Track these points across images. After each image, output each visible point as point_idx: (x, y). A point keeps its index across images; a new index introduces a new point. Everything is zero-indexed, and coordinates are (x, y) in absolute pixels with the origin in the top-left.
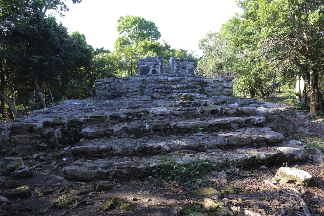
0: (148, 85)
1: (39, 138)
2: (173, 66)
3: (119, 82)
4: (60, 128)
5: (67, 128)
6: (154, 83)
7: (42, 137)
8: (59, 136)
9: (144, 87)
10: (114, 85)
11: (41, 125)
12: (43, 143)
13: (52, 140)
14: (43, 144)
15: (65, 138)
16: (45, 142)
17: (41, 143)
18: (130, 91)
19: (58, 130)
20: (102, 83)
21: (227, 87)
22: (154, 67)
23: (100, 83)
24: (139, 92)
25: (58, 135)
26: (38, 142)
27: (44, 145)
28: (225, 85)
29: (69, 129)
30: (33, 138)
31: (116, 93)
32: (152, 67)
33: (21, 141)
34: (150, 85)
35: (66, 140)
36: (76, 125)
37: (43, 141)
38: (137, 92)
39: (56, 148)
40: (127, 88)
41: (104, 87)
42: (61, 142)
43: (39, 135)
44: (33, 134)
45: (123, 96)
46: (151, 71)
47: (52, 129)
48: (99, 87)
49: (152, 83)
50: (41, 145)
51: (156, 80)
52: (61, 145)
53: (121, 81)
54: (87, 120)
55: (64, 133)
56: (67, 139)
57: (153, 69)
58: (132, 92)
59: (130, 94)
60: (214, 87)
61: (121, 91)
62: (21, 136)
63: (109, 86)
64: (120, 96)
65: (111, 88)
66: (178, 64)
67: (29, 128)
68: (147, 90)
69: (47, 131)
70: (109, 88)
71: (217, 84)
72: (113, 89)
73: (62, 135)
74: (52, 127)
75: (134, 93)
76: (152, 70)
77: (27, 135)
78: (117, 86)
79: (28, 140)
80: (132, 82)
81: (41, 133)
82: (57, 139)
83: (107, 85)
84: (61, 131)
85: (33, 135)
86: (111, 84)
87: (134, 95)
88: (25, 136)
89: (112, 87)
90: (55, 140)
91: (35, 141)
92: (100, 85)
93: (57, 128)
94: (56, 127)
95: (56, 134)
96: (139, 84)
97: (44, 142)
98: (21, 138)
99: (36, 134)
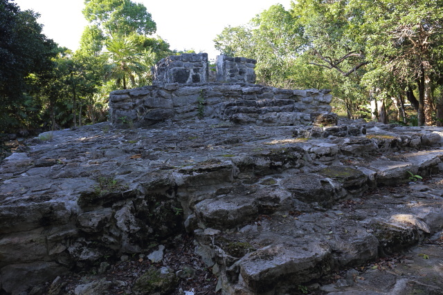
0: (210, 101)
1: (71, 238)
2: (224, 69)
3: (159, 95)
4: (129, 204)
5: (145, 202)
6: (219, 96)
7: (81, 233)
8: (132, 227)
9: (206, 104)
10: (151, 101)
11: (75, 203)
12: (85, 250)
13: (112, 240)
14: (88, 255)
15: (146, 230)
16: (91, 247)
17: (80, 252)
18: (179, 110)
19: (124, 210)
20: (128, 96)
21: (324, 103)
22: (195, 70)
23: (123, 96)
24: (197, 113)
25: (128, 223)
26: (71, 250)
27: (91, 254)
28: (321, 99)
29: (151, 204)
30: (57, 241)
31: (155, 115)
32: (192, 71)
33: (18, 254)
34: (215, 99)
35: (151, 235)
36: (163, 192)
37: (84, 244)
38: (192, 114)
39: (124, 258)
40: (175, 106)
41: (131, 104)
42: (137, 242)
43: (73, 231)
44: (55, 229)
45: (169, 121)
46: (190, 77)
47: (107, 212)
48: (121, 104)
49: (216, 96)
50: (83, 257)
51: (223, 91)
52: (136, 249)
53: (163, 93)
54: (193, 179)
55: (140, 215)
56: (150, 230)
57: (194, 74)
58: (183, 113)
59: (180, 116)
60: (308, 103)
61: (165, 111)
62: (16, 240)
63: (140, 103)
64: (163, 120)
65: (146, 107)
66: (232, 67)
67: (40, 216)
68: (210, 109)
69: (96, 217)
70: (141, 106)
71: (311, 98)
72: (149, 108)
73: (138, 224)
74: (105, 206)
75: (187, 115)
76: (193, 76)
77: (36, 235)
78: (157, 101)
79: (42, 249)
80: (184, 95)
81: (78, 225)
82: (125, 236)
83: (137, 101)
84: (132, 211)
85: (55, 232)
86: (145, 98)
87: (188, 118)
88: (31, 237)
89: (148, 104)
90: (119, 238)
91: (61, 249)
92: (123, 100)
93: (121, 207)
94: (119, 204)
95: (120, 222)
96: (195, 98)
97: (89, 246)
98: (16, 247)
99: (63, 230)
